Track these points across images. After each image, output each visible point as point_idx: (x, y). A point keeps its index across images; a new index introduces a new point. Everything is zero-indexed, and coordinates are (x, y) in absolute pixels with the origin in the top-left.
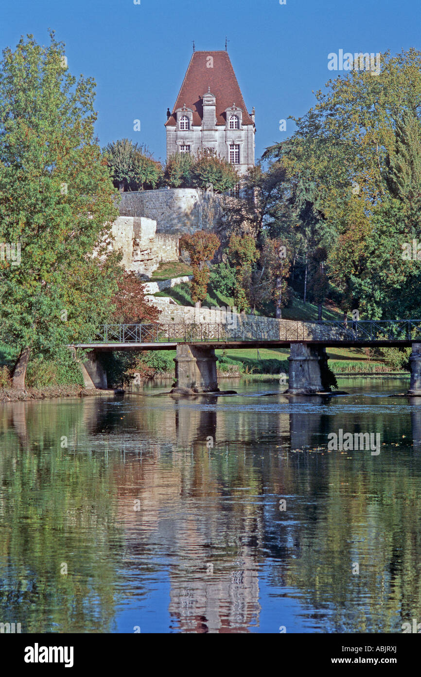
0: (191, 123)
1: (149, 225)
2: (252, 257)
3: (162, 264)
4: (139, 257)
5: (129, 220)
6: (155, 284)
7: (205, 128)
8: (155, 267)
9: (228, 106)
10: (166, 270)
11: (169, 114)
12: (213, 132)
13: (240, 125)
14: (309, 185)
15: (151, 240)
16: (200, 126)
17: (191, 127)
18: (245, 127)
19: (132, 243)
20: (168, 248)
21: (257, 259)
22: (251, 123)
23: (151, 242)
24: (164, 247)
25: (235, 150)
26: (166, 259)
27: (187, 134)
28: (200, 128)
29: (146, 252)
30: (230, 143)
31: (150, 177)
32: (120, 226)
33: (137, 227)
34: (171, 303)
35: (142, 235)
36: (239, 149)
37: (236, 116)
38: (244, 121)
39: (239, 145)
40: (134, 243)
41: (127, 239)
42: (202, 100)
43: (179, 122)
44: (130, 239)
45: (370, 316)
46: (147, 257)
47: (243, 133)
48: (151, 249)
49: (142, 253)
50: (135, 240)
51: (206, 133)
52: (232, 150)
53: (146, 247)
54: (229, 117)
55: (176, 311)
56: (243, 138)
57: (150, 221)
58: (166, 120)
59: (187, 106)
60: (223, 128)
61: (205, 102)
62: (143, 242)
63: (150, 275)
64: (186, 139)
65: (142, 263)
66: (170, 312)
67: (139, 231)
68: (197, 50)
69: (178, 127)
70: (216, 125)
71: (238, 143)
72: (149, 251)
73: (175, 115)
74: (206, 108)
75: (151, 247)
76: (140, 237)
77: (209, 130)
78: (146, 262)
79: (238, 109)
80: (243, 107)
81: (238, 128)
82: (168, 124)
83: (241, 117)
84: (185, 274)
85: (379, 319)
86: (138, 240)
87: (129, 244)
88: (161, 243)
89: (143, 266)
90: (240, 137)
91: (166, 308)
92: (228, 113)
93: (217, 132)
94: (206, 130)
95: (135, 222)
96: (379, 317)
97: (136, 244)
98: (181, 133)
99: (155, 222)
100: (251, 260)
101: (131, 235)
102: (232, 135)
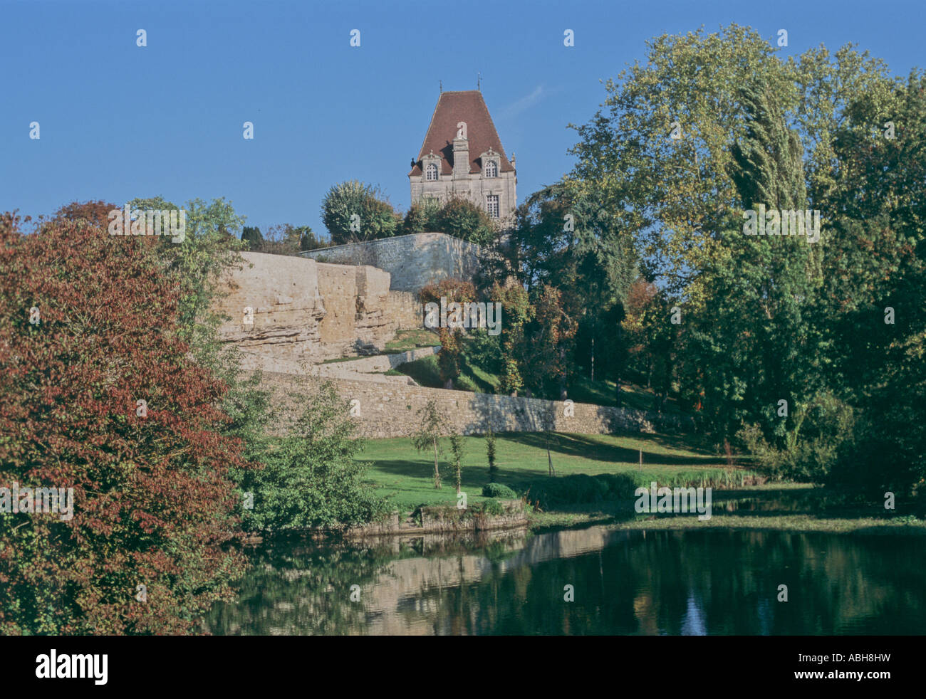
0: (440, 171)
1: (378, 279)
2: (524, 316)
3: (399, 333)
4: (365, 322)
5: (349, 270)
6: (385, 358)
7: (457, 177)
8: (389, 337)
9: (484, 151)
10: (405, 340)
11: (413, 164)
12: (466, 182)
13: (499, 173)
14: (588, 234)
15: (383, 299)
16: (450, 174)
17: (440, 177)
18: (504, 175)
19: (354, 303)
20: (408, 311)
21: (531, 318)
22: (511, 169)
23: (382, 301)
24: (402, 309)
25: (493, 202)
26: (404, 327)
27: (435, 184)
28: (451, 177)
29: (374, 315)
30: (488, 194)
31: (386, 225)
32: (336, 278)
33: (361, 280)
34: (410, 383)
35: (368, 290)
36: (497, 200)
37: (493, 162)
38: (502, 167)
39: (497, 196)
40: (357, 302)
41: (346, 297)
42: (452, 145)
43: (426, 171)
44: (351, 297)
45: (726, 393)
46: (376, 322)
47: (502, 182)
48: (382, 311)
49: (369, 315)
50: (359, 298)
51: (458, 183)
52: (490, 203)
53: (375, 307)
54: (484, 163)
55: (413, 396)
56: (502, 188)
57: (380, 272)
58: (410, 170)
59: (435, 153)
60: (478, 176)
61: (455, 148)
62: (370, 302)
63: (380, 346)
64: (434, 190)
65: (369, 330)
66: (404, 398)
67: (364, 285)
68: (445, 90)
69: (424, 177)
70: (470, 173)
71: (497, 193)
72: (379, 313)
73: (420, 164)
74: (456, 155)
75: (383, 308)
76: (365, 294)
77: (461, 179)
78: (376, 328)
79: (495, 154)
80: (501, 152)
81: (496, 176)
82: (413, 174)
83: (499, 163)
84: (430, 344)
85: (741, 398)
86: (362, 298)
87: (349, 305)
88: (398, 304)
89: (372, 334)
90: (498, 186)
91: (399, 392)
92: (483, 159)
93: (471, 182)
94: (458, 180)
95: (357, 273)
96: (740, 395)
97: (360, 306)
98: (428, 185)
99: (388, 276)
100: (524, 321)
101: (353, 290)
102: (490, 184)
